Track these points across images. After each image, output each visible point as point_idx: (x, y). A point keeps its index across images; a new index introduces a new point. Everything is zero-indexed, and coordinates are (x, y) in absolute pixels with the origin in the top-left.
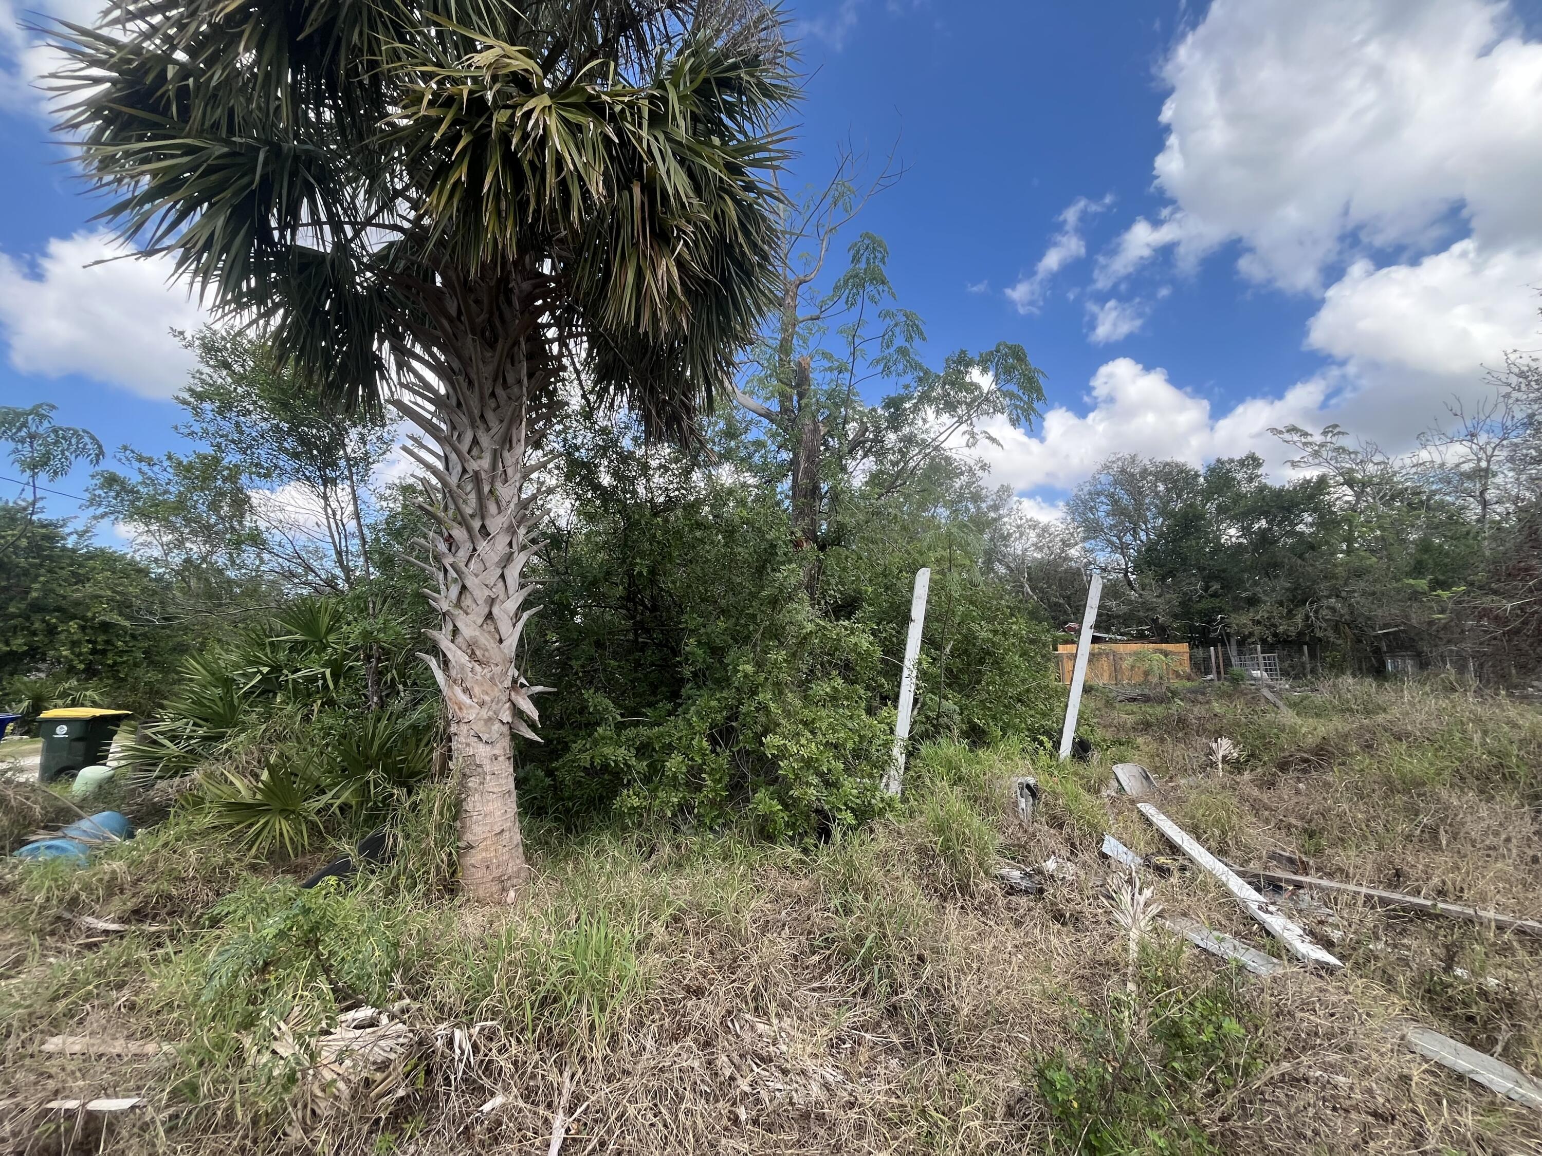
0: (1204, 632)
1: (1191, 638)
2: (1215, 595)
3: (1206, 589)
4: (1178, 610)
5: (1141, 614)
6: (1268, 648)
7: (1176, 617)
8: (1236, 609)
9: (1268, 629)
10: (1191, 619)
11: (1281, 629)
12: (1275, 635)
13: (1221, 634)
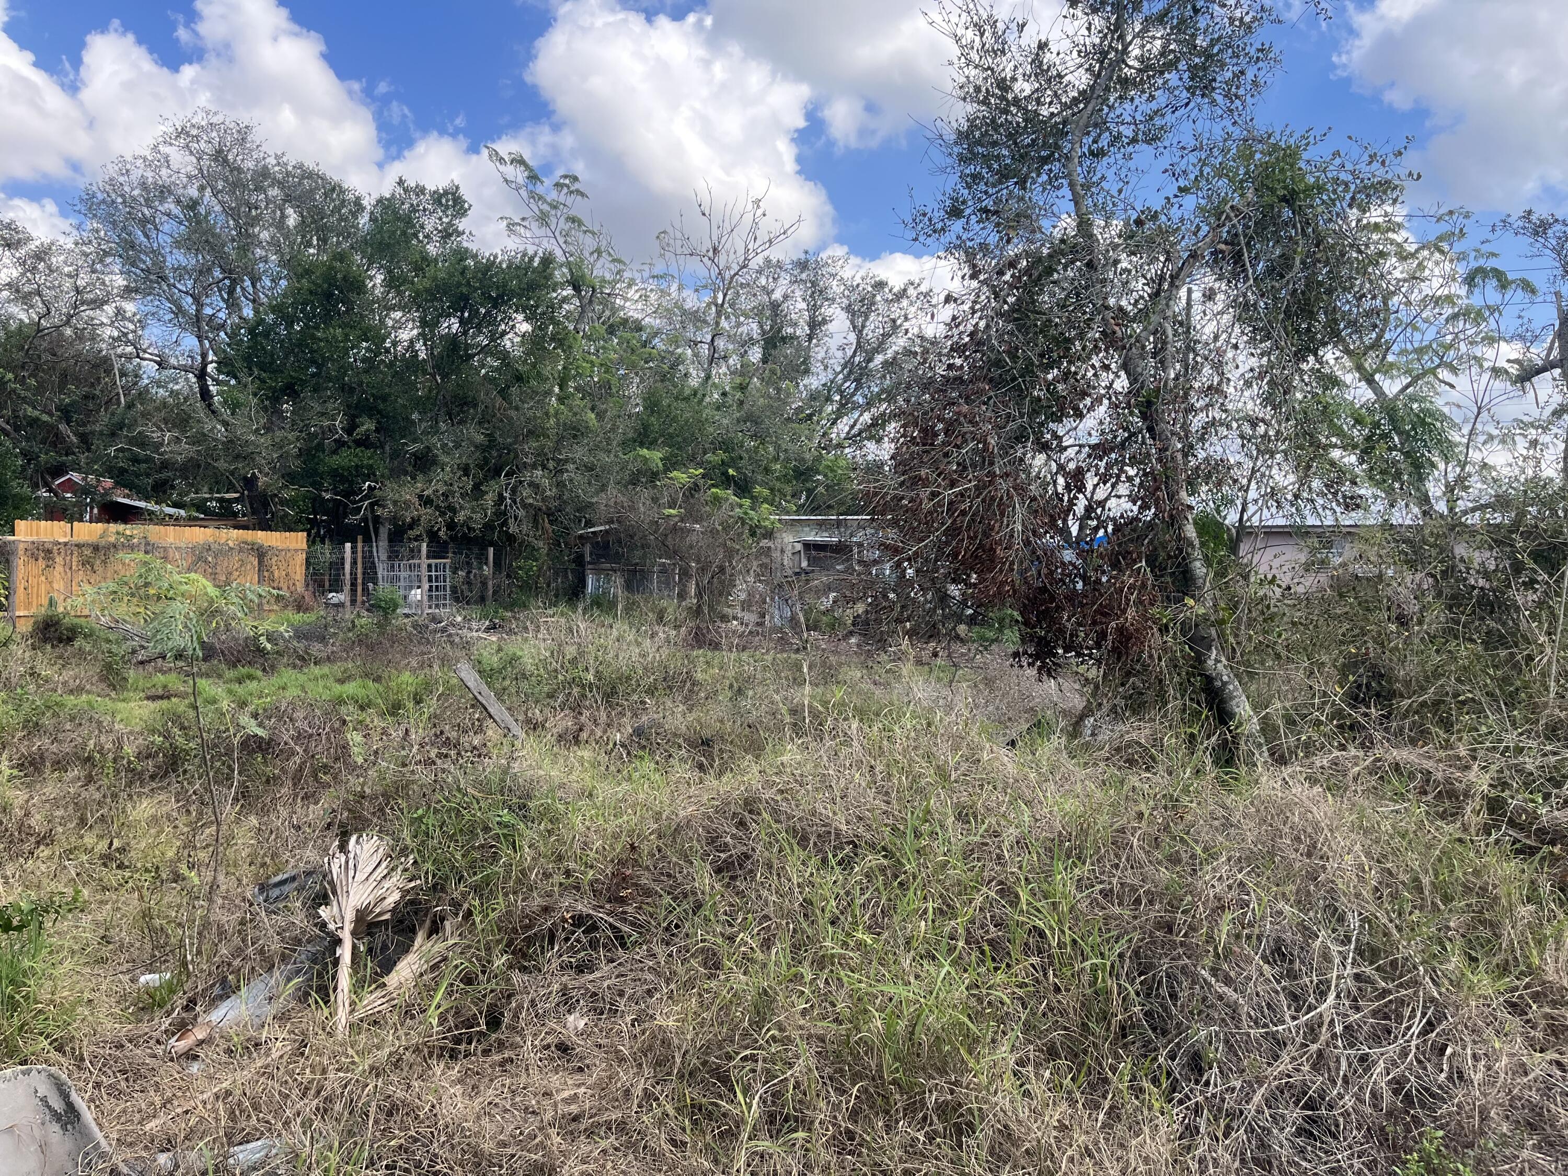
0: (337, 511)
1: (313, 522)
2: (363, 443)
3: (349, 430)
4: (295, 465)
5: (222, 465)
6: (438, 549)
7: (291, 478)
8: (396, 473)
9: (443, 514)
10: (318, 486)
11: (461, 517)
12: (451, 526)
13: (365, 519)
